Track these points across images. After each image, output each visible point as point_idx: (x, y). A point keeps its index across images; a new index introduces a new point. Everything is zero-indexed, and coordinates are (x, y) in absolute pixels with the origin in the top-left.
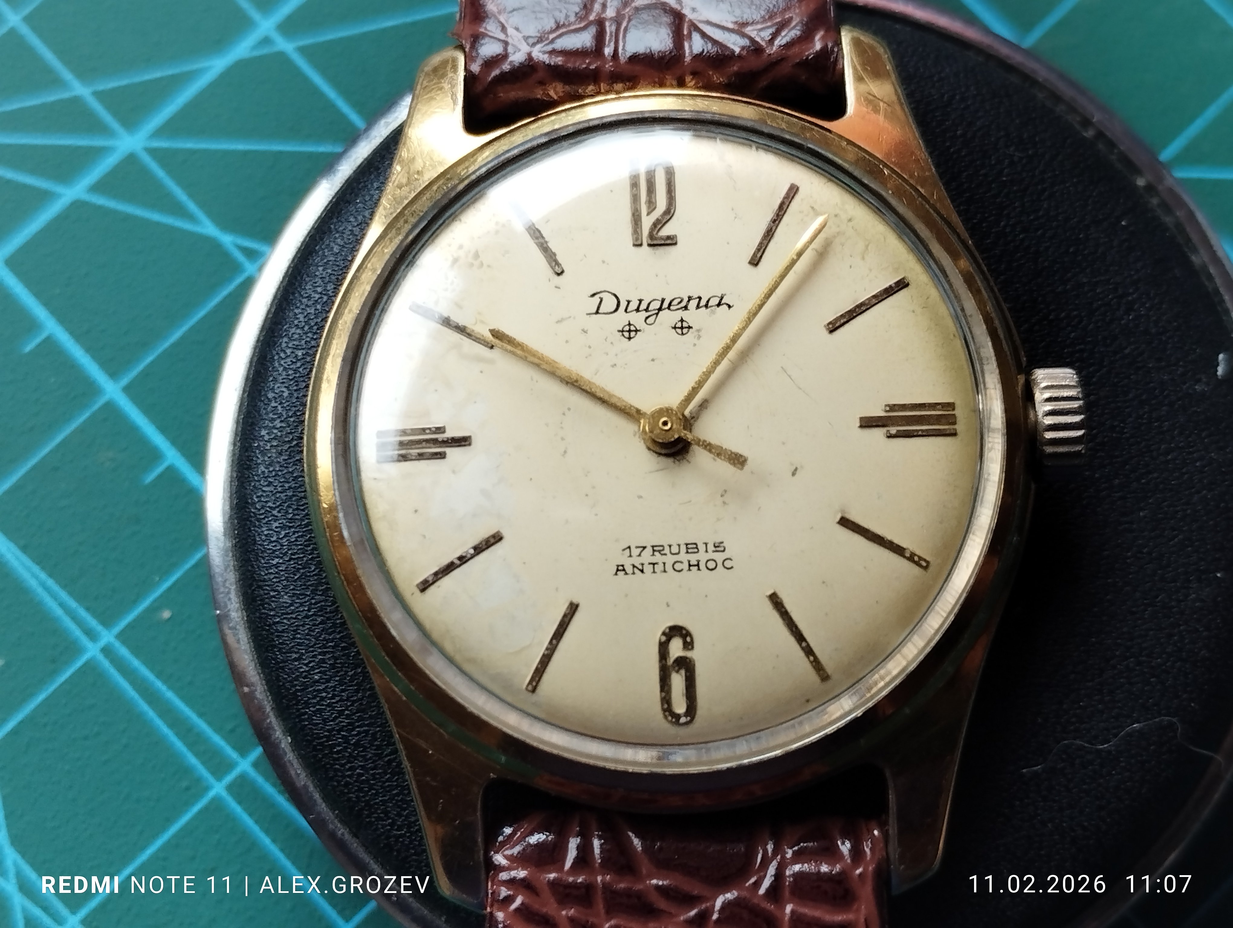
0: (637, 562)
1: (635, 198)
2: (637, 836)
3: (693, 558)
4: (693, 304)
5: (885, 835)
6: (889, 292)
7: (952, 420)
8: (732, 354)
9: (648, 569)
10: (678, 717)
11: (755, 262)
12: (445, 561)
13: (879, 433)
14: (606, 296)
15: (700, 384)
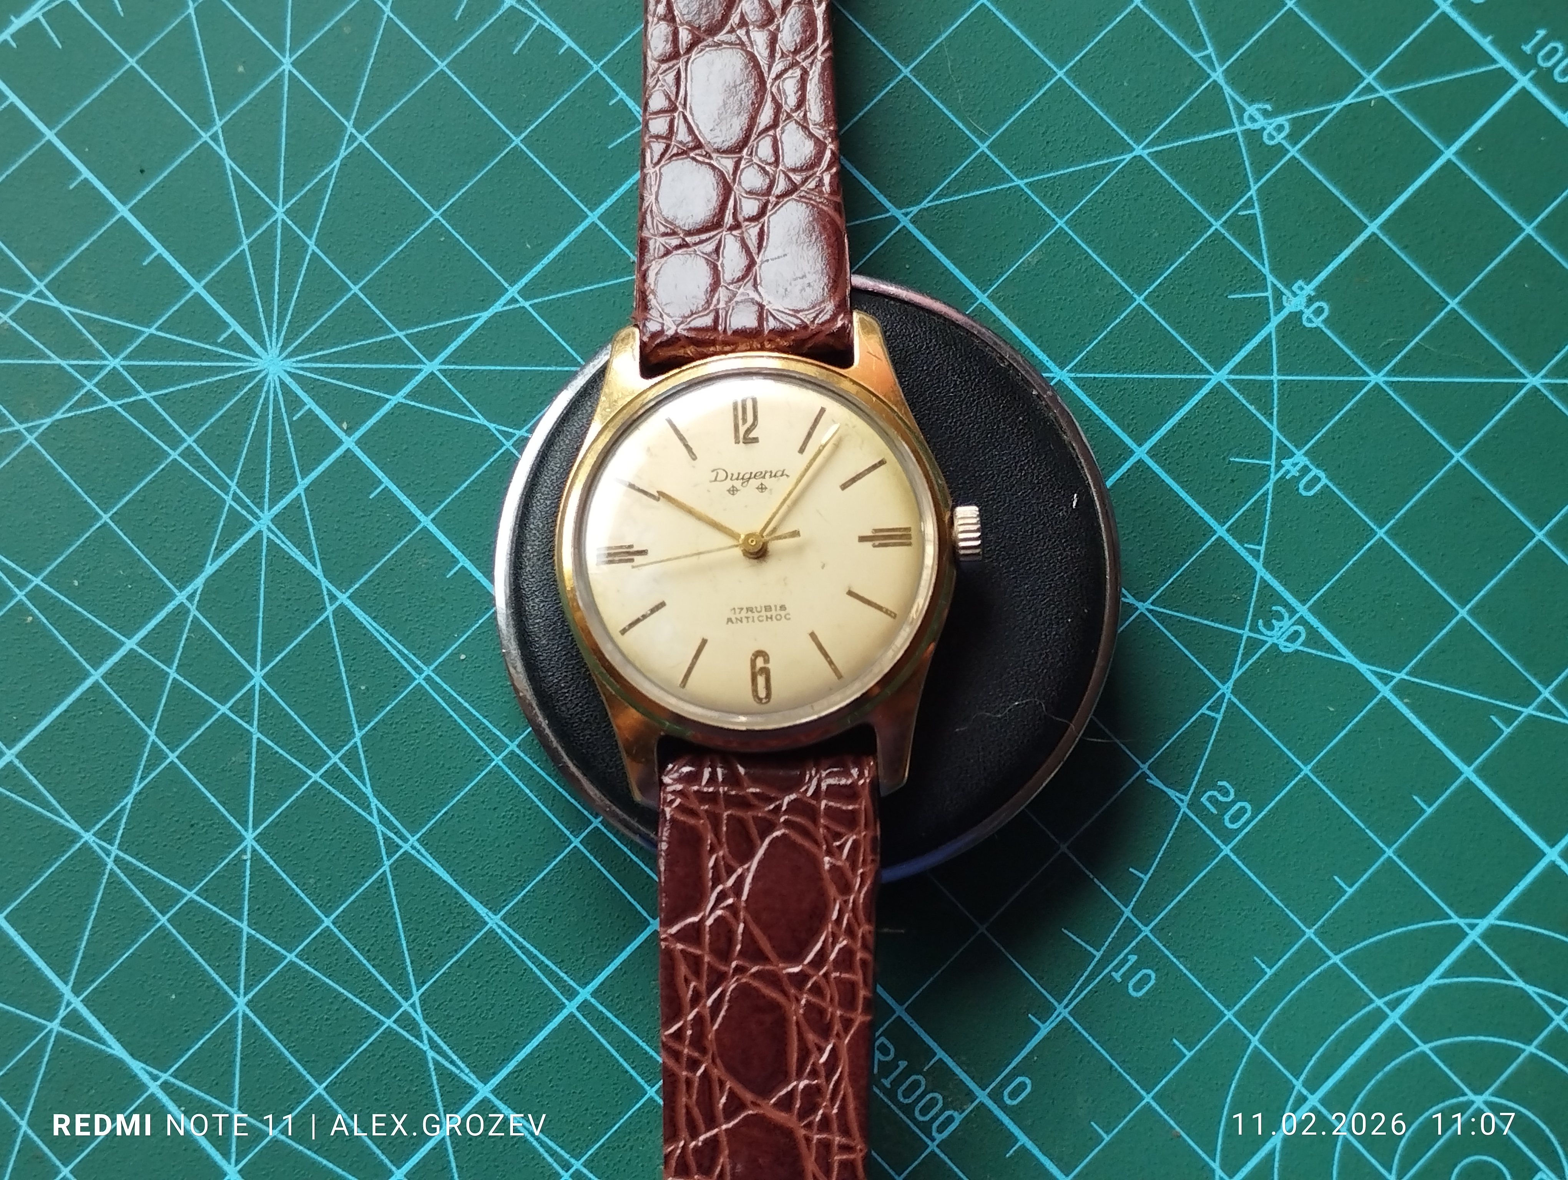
0: (739, 616)
1: (736, 417)
2: (742, 766)
3: (769, 614)
4: (768, 475)
5: (876, 764)
6: (875, 467)
7: (909, 537)
8: (788, 502)
9: (744, 620)
10: (760, 699)
11: (802, 450)
12: (635, 618)
13: (869, 544)
14: (720, 472)
15: (771, 519)
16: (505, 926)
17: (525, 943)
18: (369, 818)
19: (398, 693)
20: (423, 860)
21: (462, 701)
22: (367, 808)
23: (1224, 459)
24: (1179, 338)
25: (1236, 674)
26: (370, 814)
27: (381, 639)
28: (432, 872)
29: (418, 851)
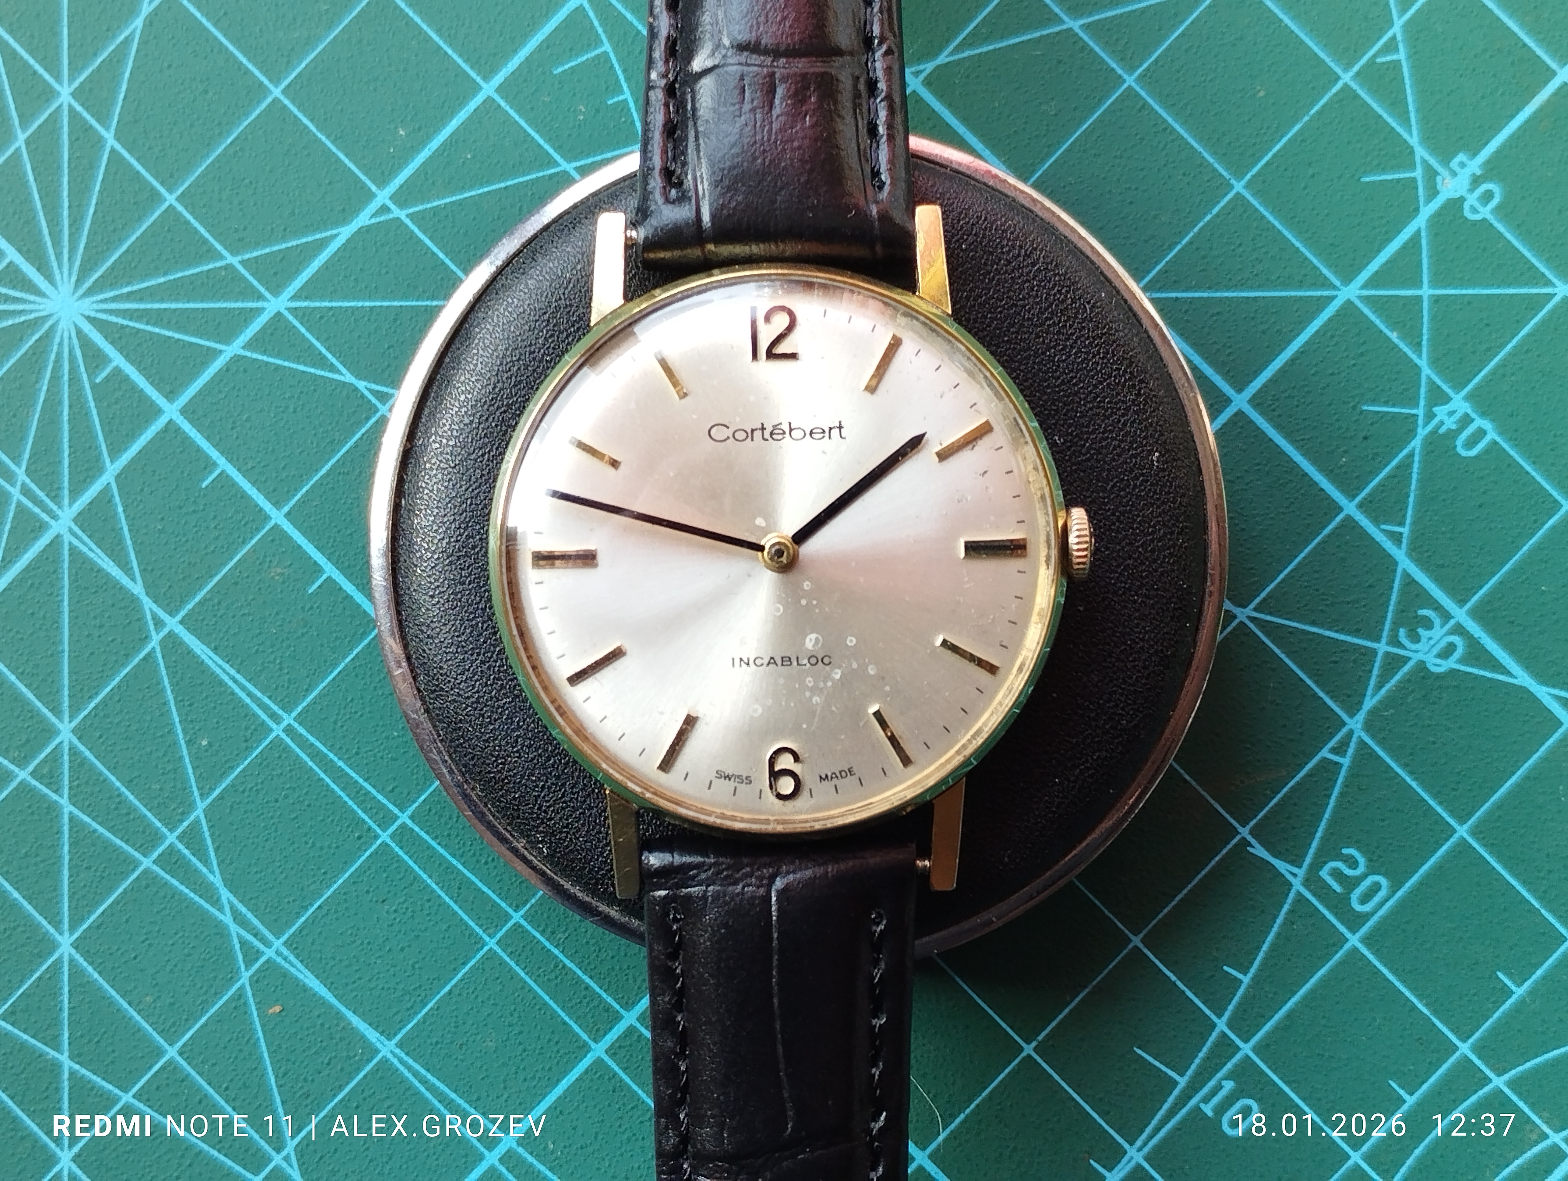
16: (403, 1055)
17: (429, 1076)
18: (221, 917)
19: (249, 749)
20: (292, 970)
21: (336, 759)
22: (215, 901)
23: (1354, 407)
24: (1294, 241)
25: (1369, 703)
26: (221, 909)
27: (226, 678)
28: (304, 985)
29: (285, 959)
